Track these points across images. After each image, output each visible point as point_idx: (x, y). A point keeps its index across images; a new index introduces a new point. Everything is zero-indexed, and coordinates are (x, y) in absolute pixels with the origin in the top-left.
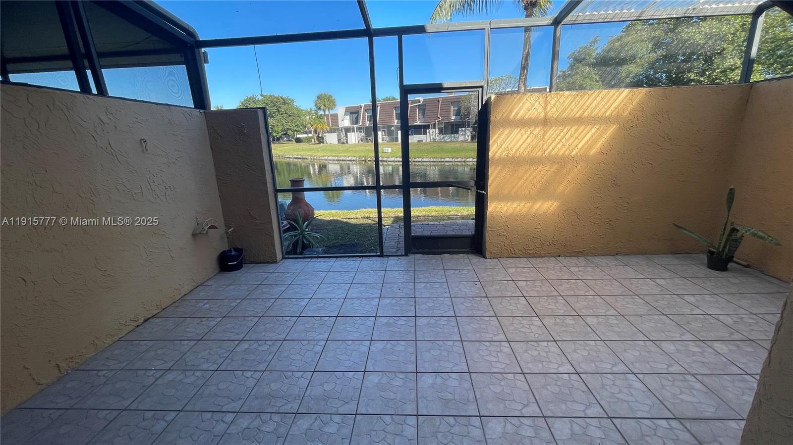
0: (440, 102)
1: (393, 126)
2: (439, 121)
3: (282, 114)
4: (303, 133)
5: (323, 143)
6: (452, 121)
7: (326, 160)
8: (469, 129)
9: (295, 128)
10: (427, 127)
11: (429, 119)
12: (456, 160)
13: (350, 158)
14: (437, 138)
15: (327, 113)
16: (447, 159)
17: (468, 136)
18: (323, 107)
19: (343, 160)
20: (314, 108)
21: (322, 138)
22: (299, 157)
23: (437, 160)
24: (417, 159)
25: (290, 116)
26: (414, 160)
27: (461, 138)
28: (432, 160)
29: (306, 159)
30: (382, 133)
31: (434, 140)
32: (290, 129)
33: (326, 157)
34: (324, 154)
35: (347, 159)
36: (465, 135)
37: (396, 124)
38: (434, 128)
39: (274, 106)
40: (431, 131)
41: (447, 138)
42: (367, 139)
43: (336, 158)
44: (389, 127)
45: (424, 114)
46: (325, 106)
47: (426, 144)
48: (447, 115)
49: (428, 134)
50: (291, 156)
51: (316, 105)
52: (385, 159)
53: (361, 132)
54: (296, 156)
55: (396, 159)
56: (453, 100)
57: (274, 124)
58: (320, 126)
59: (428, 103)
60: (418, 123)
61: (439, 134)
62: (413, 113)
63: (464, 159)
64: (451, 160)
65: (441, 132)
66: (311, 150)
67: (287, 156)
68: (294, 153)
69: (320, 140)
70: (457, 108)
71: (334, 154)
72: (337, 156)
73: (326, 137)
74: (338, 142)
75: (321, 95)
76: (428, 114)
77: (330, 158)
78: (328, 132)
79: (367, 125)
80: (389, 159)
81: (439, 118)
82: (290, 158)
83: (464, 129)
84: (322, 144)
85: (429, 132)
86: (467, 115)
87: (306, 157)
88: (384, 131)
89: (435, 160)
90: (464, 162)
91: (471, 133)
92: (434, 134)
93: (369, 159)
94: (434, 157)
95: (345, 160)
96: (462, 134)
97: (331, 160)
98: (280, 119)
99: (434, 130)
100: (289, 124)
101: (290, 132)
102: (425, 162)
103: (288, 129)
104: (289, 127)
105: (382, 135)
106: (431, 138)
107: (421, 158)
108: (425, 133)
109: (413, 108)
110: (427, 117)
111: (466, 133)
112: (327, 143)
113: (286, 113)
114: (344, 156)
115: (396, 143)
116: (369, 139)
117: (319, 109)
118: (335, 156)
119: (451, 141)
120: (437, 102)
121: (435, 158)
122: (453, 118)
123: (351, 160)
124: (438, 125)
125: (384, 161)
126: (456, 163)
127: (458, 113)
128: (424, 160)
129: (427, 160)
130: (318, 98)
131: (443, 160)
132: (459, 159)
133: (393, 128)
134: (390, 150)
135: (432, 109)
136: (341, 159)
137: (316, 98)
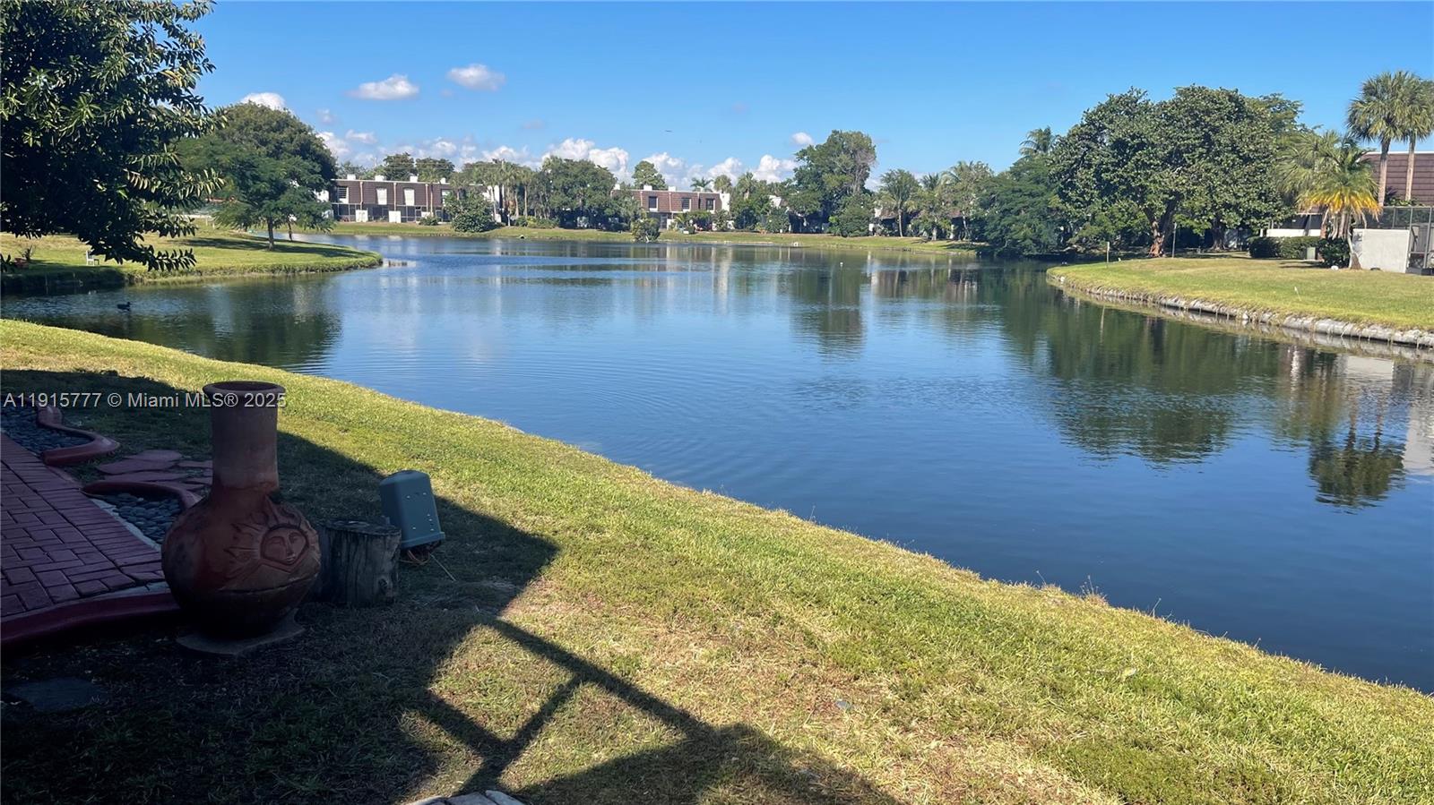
3: (1218, 153)
4: (1287, 224)
5: (1344, 264)
7: (1305, 330)
9: (1254, 205)
13: (1410, 336)
15: (1398, 148)
18: (1380, 127)
19: (1374, 340)
20: (1343, 130)
21: (1342, 245)
22: (1209, 307)
25: (1247, 160)
29: (1232, 317)
32: (1236, 208)
33: (1307, 322)
34: (1310, 308)
35: (1398, 336)
39: (1195, 126)
43: (1349, 328)
46: (1389, 121)
50: (1182, 303)
51: (1352, 119)
54: (1198, 305)
57: (1180, 189)
58: (1342, 196)
66: (1268, 286)
67: (1170, 302)
68: (1200, 294)
69: (1335, 253)
71: (1344, 312)
72: (1356, 321)
73: (1362, 244)
74: (1411, 265)
75: (1383, 81)
77: (1324, 325)
78: (1372, 224)
82: (1176, 308)
84: (1335, 268)
87: (1233, 311)
95: (1384, 341)
97: (1325, 333)
98: (1208, 170)
100: (1235, 188)
101: (1232, 219)
103: (1227, 206)
104: (1233, 201)
112: (1357, 265)
113: (1234, 150)
114: (1386, 325)
117: (1365, 134)
118: (1345, 320)
123: (1411, 345)
130: (1370, 91)
136: (1367, 332)
137: (1359, 95)
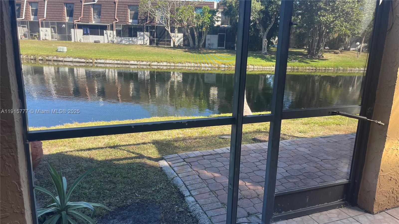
0: (117, 4)
1: (65, 23)
2: (117, 23)
6: (130, 24)
8: (147, 33)
10: (105, 28)
11: (105, 19)
12: (141, 63)
14: (115, 41)
16: (132, 62)
17: (147, 41)
23: (121, 63)
24: (99, 61)
26: (95, 61)
27: (140, 42)
28: (116, 62)
30: (51, 31)
31: (113, 42)
36: (144, 39)
37: (67, 21)
38: (112, 29)
40: (109, 32)
41: (125, 40)
42: (31, 35)
44: (60, 24)
45: (99, 14)
47: (104, 45)
48: (124, 18)
49: (105, 35)
52: (61, 59)
53: (25, 27)
55: (74, 60)
56: (129, 4)
59: (104, 3)
60: (94, 23)
61: (117, 35)
62: (87, 12)
63: (149, 63)
64: (136, 63)
65: (119, 34)
70: (134, 12)
76: (105, 15)
79: (32, 20)
80: (65, 59)
81: (117, 20)
83: (142, 33)
85: (107, 33)
86: (144, 20)
88: (54, 28)
89: (119, 62)
90: (149, 65)
91: (150, 38)
92: (112, 36)
93: (40, 58)
94: (117, 59)
96: (140, 38)
99: (112, 32)
102: (107, 63)
105: (52, 33)
106: (109, 40)
107: (103, 59)
108: (102, 34)
109: (86, 7)
110: (103, 17)
111: (144, 38)
115: (69, 42)
116: (35, 36)
119: (129, 44)
120: (113, 3)
121: (119, 60)
122: (130, 21)
124: (116, 27)
125: (60, 61)
126: (141, 66)
127: (135, 17)
128: (108, 61)
129: (111, 61)
131: (127, 63)
132: (144, 63)
133: (64, 26)
134: (65, 49)
135: (108, 10)
